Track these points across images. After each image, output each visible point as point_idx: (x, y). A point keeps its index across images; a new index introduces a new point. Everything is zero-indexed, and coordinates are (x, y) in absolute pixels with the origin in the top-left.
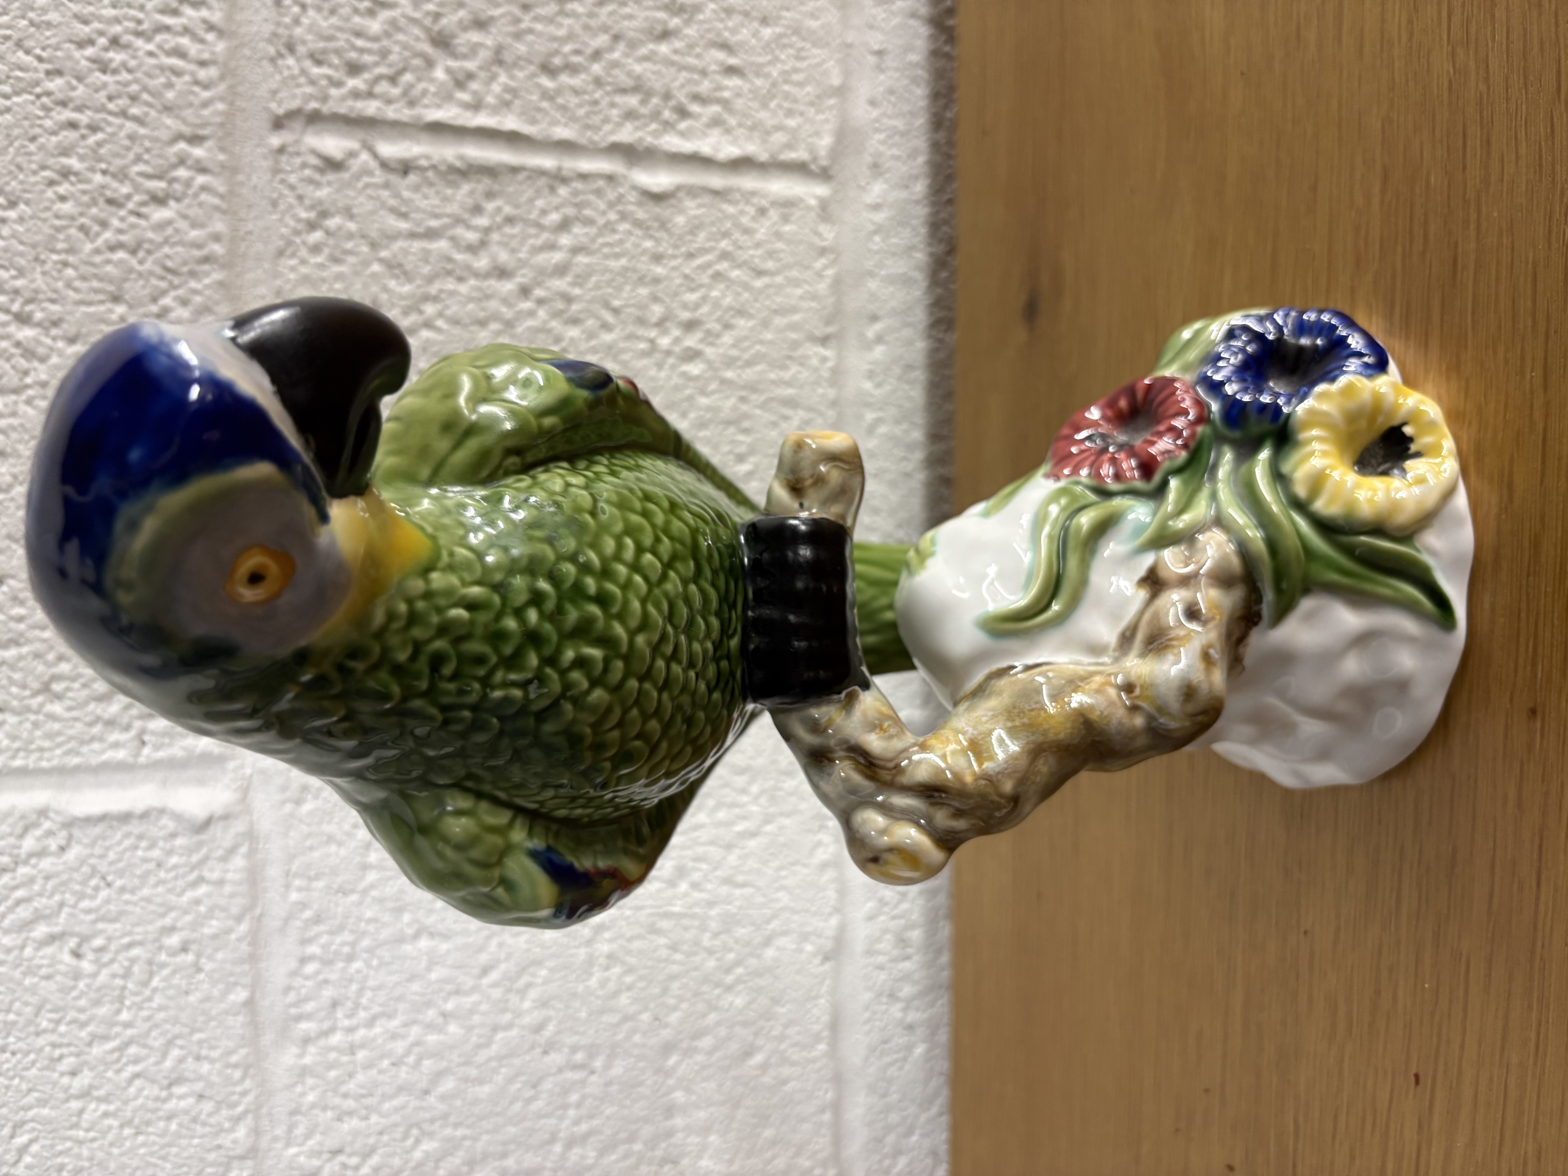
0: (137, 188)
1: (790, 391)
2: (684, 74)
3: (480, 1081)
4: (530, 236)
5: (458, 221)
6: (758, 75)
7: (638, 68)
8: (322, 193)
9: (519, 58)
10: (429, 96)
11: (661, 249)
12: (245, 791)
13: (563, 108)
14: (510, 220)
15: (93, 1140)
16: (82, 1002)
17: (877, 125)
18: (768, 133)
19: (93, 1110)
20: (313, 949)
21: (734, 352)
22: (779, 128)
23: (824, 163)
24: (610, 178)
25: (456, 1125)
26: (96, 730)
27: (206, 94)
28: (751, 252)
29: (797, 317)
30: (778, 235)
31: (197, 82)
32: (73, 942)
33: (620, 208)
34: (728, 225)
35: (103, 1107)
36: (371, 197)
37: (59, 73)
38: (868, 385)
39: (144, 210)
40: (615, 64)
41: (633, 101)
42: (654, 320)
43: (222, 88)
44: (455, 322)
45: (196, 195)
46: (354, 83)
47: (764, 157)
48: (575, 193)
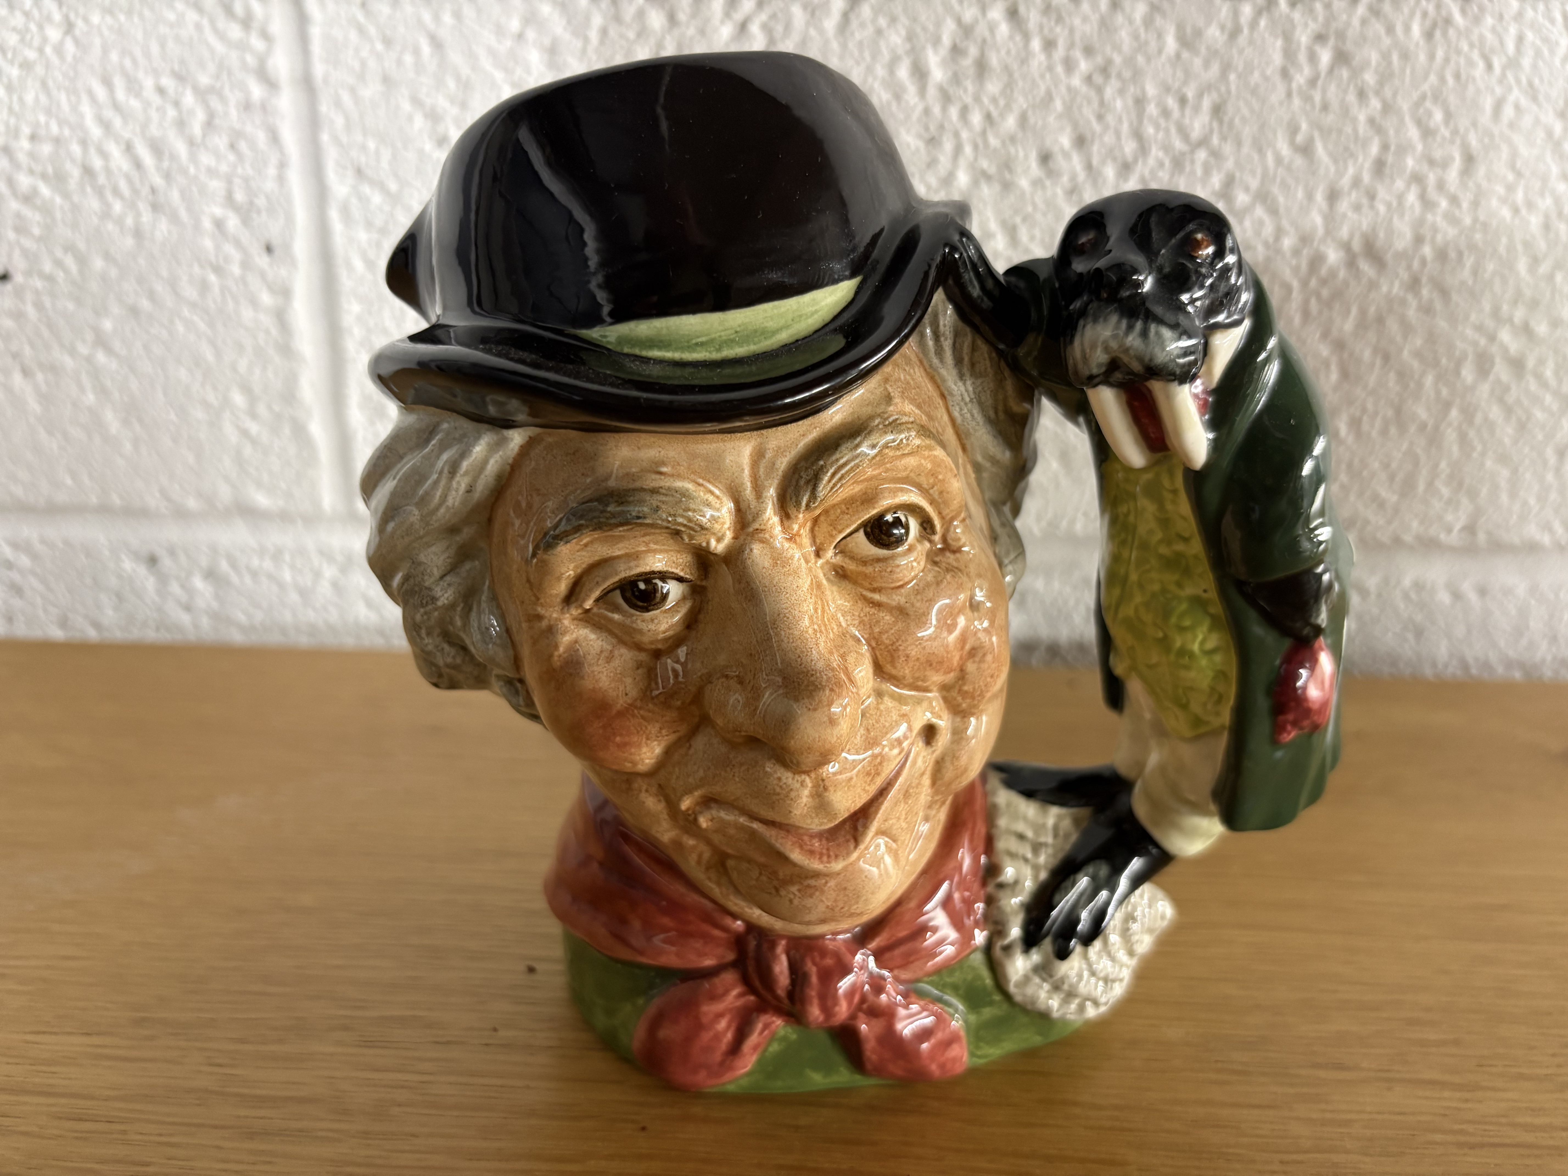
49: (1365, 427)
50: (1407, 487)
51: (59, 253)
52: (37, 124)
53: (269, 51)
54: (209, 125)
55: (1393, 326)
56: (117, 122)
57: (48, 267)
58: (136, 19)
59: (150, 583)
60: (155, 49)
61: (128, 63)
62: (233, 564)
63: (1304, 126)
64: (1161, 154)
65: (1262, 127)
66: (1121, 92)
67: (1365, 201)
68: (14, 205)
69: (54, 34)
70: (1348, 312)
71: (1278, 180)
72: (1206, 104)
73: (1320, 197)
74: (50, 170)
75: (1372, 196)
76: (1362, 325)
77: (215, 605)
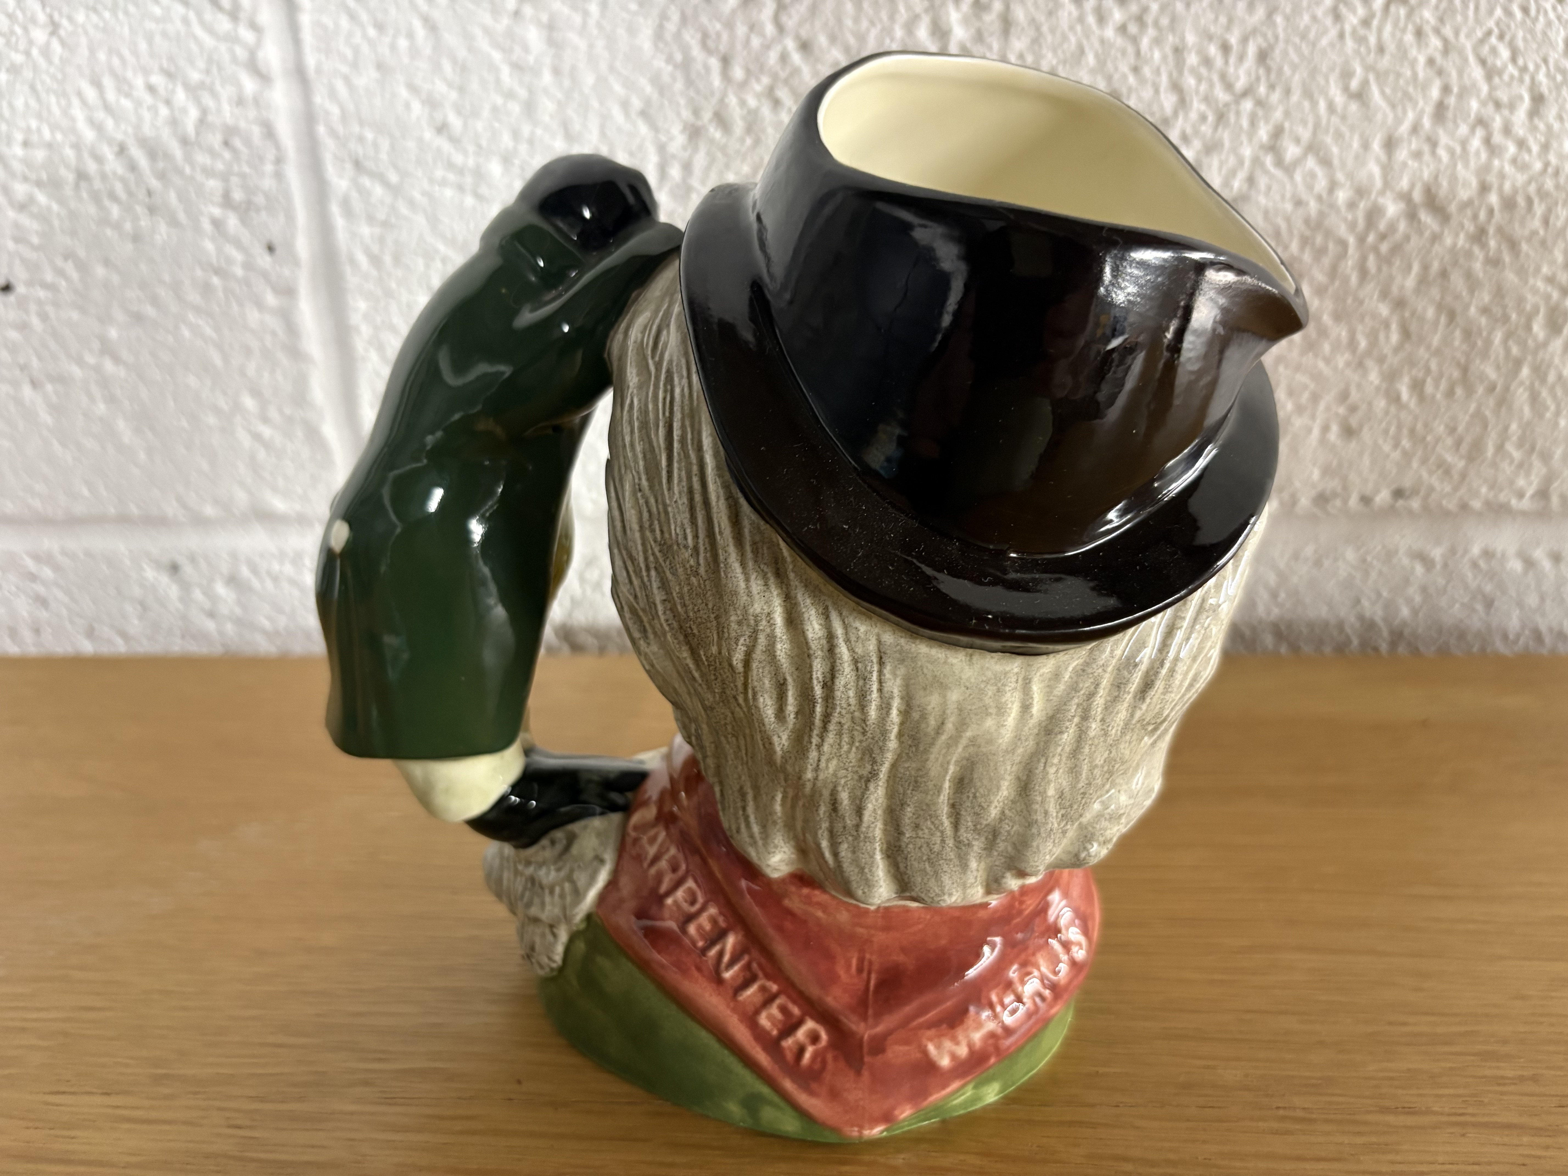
49: (1429, 388)
50: (1475, 452)
51: (59, 262)
52: (28, 130)
53: (259, 43)
54: (202, 122)
55: (1457, 280)
56: (110, 123)
57: (49, 277)
58: (121, 15)
59: (174, 592)
60: (143, 46)
61: (116, 62)
62: (255, 570)
63: (1359, 71)
64: (1203, 107)
65: (1313, 72)
66: (1157, 41)
67: (1426, 148)
68: (11, 214)
69: (40, 35)
70: (1409, 268)
71: (1332, 130)
72: (1252, 50)
73: (1376, 146)
74: (44, 176)
75: (1433, 143)
76: (1423, 281)
77: (238, 611)
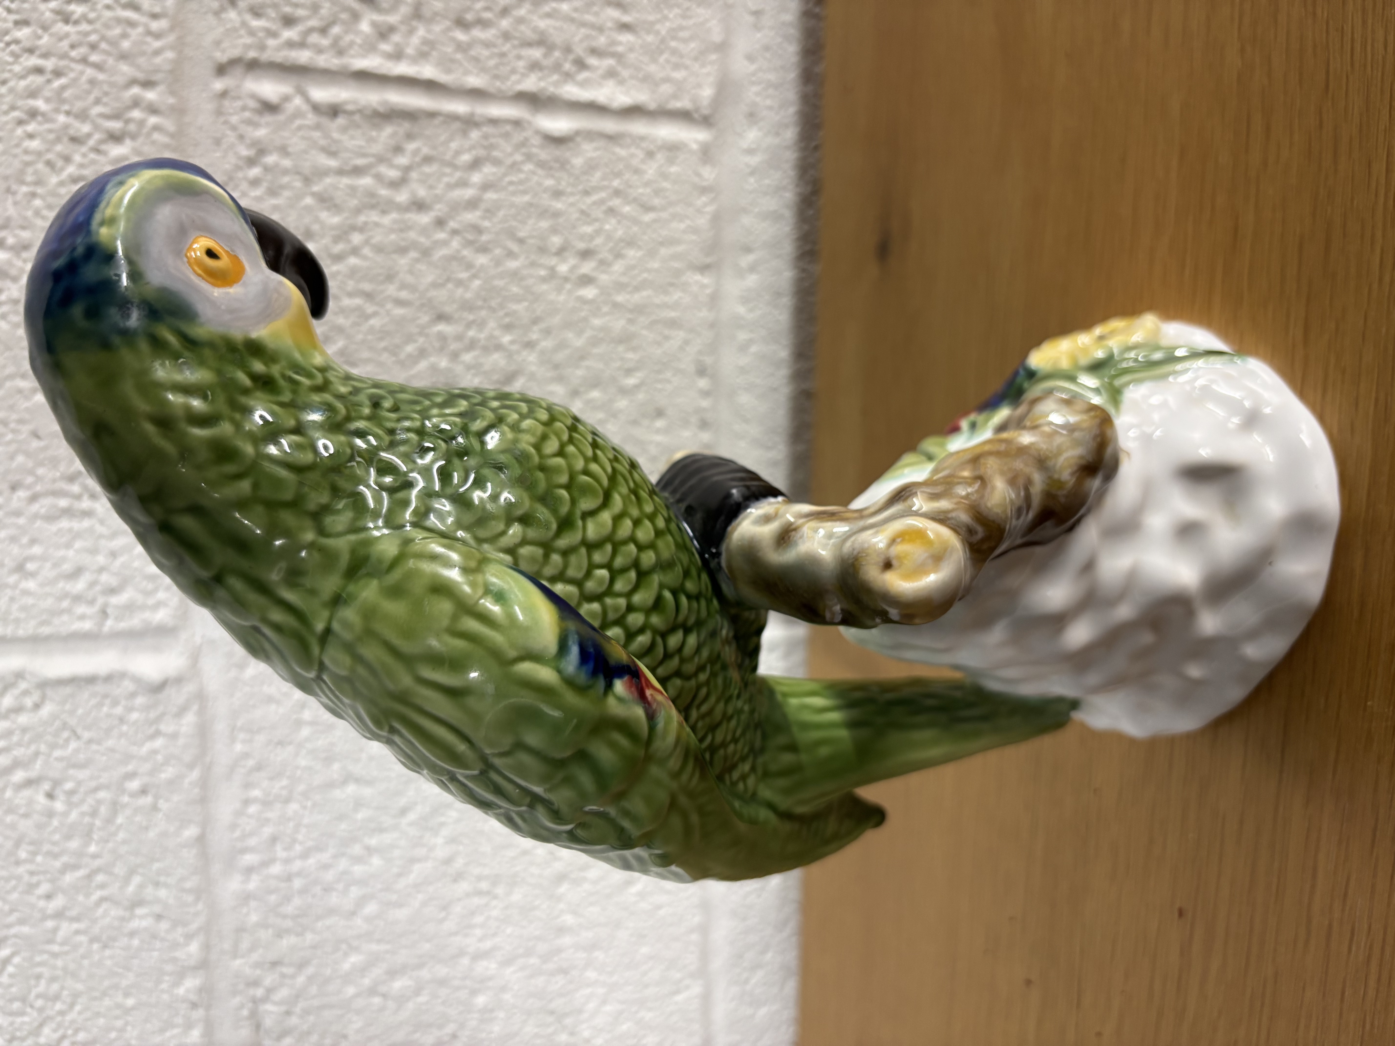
0: (96, 127)
1: (673, 314)
2: (583, 31)
3: (399, 905)
4: (445, 175)
5: (381, 159)
6: (648, 32)
7: (543, 24)
8: (261, 133)
9: (436, 14)
10: (356, 47)
11: (561, 188)
12: (195, 657)
13: (476, 60)
14: (428, 160)
15: (66, 953)
16: (57, 837)
17: (754, 79)
18: (657, 84)
19: (66, 928)
20: (256, 793)
21: (624, 279)
22: (667, 80)
23: (706, 112)
24: (517, 123)
25: (379, 941)
26: (65, 604)
27: (157, 44)
28: (641, 191)
29: (680, 249)
30: (664, 176)
31: (149, 33)
32: (46, 786)
33: (524, 150)
34: (621, 166)
35: (75, 926)
36: (303, 138)
37: (24, 23)
38: (741, 310)
39: (103, 147)
40: (521, 20)
41: (536, 53)
42: (554, 250)
43: (171, 38)
44: (379, 249)
45: (149, 135)
46: (290, 34)
47: (652, 106)
48: (486, 137)
